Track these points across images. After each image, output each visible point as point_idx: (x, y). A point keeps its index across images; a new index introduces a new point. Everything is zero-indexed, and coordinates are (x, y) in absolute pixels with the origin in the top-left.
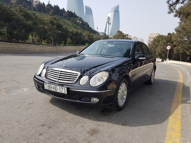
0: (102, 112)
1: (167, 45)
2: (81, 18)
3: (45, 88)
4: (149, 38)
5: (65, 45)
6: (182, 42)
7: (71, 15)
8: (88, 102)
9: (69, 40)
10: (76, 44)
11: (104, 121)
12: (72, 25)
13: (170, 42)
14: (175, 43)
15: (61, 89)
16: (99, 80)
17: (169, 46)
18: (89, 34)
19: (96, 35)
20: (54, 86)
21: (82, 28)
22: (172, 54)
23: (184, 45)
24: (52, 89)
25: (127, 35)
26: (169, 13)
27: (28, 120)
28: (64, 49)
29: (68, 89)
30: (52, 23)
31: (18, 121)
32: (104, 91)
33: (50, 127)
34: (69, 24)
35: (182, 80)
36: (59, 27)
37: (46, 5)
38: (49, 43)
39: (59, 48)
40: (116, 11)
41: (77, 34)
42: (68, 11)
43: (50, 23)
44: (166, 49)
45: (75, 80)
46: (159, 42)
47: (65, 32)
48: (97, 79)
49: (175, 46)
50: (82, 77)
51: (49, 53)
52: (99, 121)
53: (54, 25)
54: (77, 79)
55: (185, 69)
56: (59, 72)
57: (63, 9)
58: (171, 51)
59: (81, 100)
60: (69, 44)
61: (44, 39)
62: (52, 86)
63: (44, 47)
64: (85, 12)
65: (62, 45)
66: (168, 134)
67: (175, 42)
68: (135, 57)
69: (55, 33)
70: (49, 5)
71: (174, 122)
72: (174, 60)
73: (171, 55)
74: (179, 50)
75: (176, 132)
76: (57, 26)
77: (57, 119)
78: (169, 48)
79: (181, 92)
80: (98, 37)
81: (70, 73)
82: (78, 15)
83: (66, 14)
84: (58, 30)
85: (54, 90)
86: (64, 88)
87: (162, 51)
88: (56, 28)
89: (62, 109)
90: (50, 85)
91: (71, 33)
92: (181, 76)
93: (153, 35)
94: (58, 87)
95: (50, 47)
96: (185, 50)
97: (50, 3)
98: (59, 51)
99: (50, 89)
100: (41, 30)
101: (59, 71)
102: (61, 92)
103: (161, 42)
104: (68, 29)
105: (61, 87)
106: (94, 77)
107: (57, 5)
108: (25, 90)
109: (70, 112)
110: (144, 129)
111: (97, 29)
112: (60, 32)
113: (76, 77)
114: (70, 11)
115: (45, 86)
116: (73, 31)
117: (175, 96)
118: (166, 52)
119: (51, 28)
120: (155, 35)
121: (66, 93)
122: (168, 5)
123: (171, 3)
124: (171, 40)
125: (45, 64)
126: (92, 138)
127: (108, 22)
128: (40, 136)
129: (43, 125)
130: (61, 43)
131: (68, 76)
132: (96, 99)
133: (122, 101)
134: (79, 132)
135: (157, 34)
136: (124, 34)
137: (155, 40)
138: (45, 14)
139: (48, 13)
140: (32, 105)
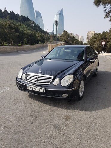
0: (69, 102)
1: (102, 41)
2: (33, 21)
3: (27, 89)
5: (22, 44)
7: (24, 19)
8: (60, 97)
9: (25, 40)
11: (72, 109)
12: (26, 28)
13: (104, 38)
14: (108, 40)
15: (40, 89)
16: (67, 81)
18: (41, 35)
19: (47, 35)
20: (35, 87)
21: (35, 30)
22: (106, 48)
24: (33, 89)
25: (71, 34)
26: (105, 18)
27: (19, 113)
28: (22, 48)
29: (45, 89)
31: (12, 115)
33: (37, 117)
34: (24, 27)
36: (17, 30)
37: (3, 12)
38: (10, 44)
39: (19, 48)
40: (61, 14)
41: (31, 35)
42: (22, 16)
43: (9, 28)
44: (101, 44)
45: (50, 82)
46: (96, 39)
47: (22, 34)
48: (65, 80)
49: (108, 42)
50: (55, 80)
52: (69, 109)
53: (13, 29)
54: (51, 81)
56: (37, 77)
57: (18, 14)
58: (105, 45)
59: (55, 95)
60: (26, 43)
61: (5, 41)
62: (33, 87)
63: (6, 48)
64: (36, 16)
65: (20, 44)
68: (87, 59)
69: (14, 35)
70: (6, 11)
76: (15, 30)
77: (39, 110)
78: (103, 43)
82: (30, 19)
83: (21, 19)
84: (16, 32)
85: (35, 90)
86: (42, 88)
87: (98, 46)
88: (14, 32)
89: (40, 102)
90: (31, 86)
91: (27, 35)
94: (38, 88)
95: (11, 48)
97: (6, 9)
98: (18, 50)
99: (31, 89)
102: (40, 91)
103: (98, 39)
104: (24, 31)
105: (40, 88)
106: (63, 79)
107: (12, 11)
111: (47, 30)
112: (18, 34)
114: (23, 16)
115: (27, 87)
116: (28, 33)
118: (102, 47)
119: (10, 31)
120: (92, 33)
121: (44, 92)
122: (105, 13)
123: (107, 11)
124: (105, 37)
125: (23, 70)
126: (68, 122)
127: (56, 25)
128: (32, 124)
129: (31, 116)
130: (19, 43)
131: (44, 80)
132: (66, 95)
133: (82, 93)
134: (57, 118)
135: (93, 32)
136: (68, 33)
137: (93, 37)
138: (3, 19)
139: (5, 18)
140: (17, 101)
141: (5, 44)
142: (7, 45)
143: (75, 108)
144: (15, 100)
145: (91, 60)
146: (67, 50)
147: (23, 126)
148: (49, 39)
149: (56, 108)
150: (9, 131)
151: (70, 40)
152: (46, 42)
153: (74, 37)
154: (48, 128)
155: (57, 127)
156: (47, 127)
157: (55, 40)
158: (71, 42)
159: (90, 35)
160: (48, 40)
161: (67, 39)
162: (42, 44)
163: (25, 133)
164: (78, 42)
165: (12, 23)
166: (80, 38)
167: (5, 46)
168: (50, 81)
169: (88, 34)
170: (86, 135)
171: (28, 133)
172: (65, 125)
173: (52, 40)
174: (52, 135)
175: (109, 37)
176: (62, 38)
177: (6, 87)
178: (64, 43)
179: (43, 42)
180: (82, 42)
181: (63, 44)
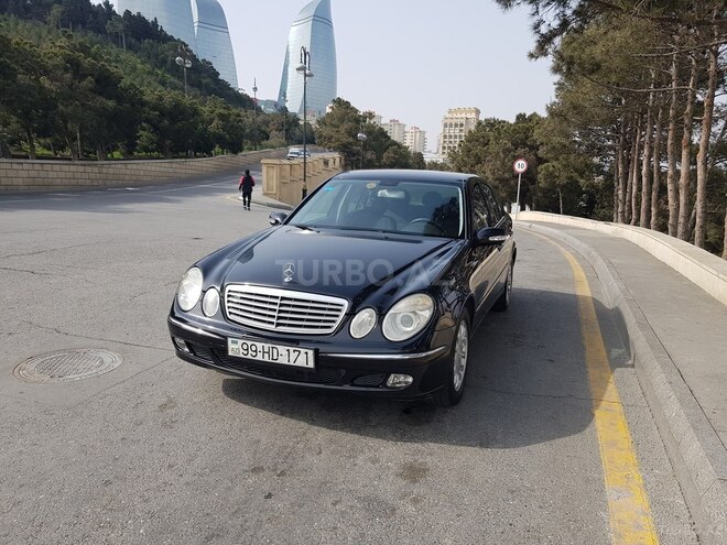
0: (407, 411)
1: (516, 158)
2: (183, 44)
3: (230, 354)
4: (446, 125)
5: (129, 154)
6: (564, 146)
7: (140, 31)
8: (378, 387)
9: (144, 136)
10: (177, 152)
12: (149, 73)
13: (525, 145)
14: (541, 152)
15: (293, 356)
16: (407, 321)
17: (521, 162)
18: (226, 112)
19: (251, 112)
20: (267, 346)
21: (192, 85)
22: (531, 187)
23: (572, 156)
24: (260, 354)
25: (371, 115)
26: (531, 56)
27: (198, 461)
28: (128, 172)
29: (316, 352)
30: (73, 65)
31: (170, 466)
32: (424, 355)
33: (282, 473)
34: (134, 69)
35: (587, 285)
36: (105, 83)
38: (62, 148)
39: (111, 171)
41: (177, 112)
42: (128, 13)
43: (66, 70)
44: (512, 169)
45: (335, 326)
46: (487, 144)
47: (133, 105)
48: (399, 317)
49: (541, 161)
50: (355, 314)
51: (73, 192)
52: (412, 439)
53: (84, 77)
54: (339, 320)
55: (585, 246)
56: (278, 301)
57: (107, 4)
58: (529, 176)
59: (355, 382)
60: (146, 149)
61: (43, 133)
62: (259, 345)
63: (48, 167)
64: (196, 18)
65: (116, 154)
66: (605, 458)
67: (545, 148)
68: (476, 234)
69: (91, 109)
71: (612, 424)
72: (539, 208)
73: (528, 189)
74: (557, 174)
75: (622, 450)
76: (97, 81)
77: (286, 448)
78: (520, 166)
79: (598, 330)
80: (260, 119)
81: (313, 302)
82: (169, 31)
83: (121, 27)
84: (100, 94)
85: (266, 359)
86: (303, 351)
87: (497, 179)
88: (91, 90)
89: (282, 414)
90: (249, 343)
91: (154, 108)
92: (580, 273)
93: (459, 116)
94: (282, 349)
95: (73, 168)
96: (575, 175)
98: (108, 183)
99: (249, 357)
100: (30, 99)
101: (277, 297)
102: (292, 363)
103: (493, 148)
104: (142, 92)
105: (291, 349)
106: (391, 311)
108: (108, 360)
109: (313, 422)
110: (540, 450)
111: (255, 89)
112: (111, 103)
113: (337, 316)
114: (134, 13)
115: (231, 346)
116: (161, 98)
117: (586, 343)
118: (512, 182)
119: (70, 87)
120: (463, 115)
121: (311, 365)
123: (544, 29)
124: (527, 138)
125: (206, 272)
126: (418, 489)
127: (303, 69)
128: (270, 501)
129: (256, 470)
130: (115, 148)
131: (310, 314)
132: (402, 378)
133: (460, 374)
134: (372, 475)
135: (470, 111)
136: (357, 111)
137: (472, 138)
138: (29, 25)
139: (41, 17)
140: (173, 411)
141: (40, 151)
142: (46, 152)
143: (440, 437)
144: (163, 407)
145: (491, 239)
146: (389, 191)
147: (233, 510)
148: (264, 132)
149: (357, 436)
150: (173, 530)
151: (366, 146)
152: (250, 149)
153: (383, 134)
154: (342, 513)
155: (376, 507)
156: (337, 507)
157: (291, 139)
158: (370, 155)
159: (456, 125)
160: (260, 137)
161: (351, 140)
162: (228, 156)
163: (248, 533)
164: (404, 158)
165: (84, 49)
166: (408, 137)
167: (38, 158)
168: (334, 321)
169: (448, 121)
170: (501, 530)
171: (260, 534)
172: (408, 498)
173: (276, 137)
174: (362, 535)
175: (544, 140)
176: (327, 131)
177: (101, 355)
178: (336, 155)
179: (235, 148)
180: (420, 156)
181: (331, 162)
